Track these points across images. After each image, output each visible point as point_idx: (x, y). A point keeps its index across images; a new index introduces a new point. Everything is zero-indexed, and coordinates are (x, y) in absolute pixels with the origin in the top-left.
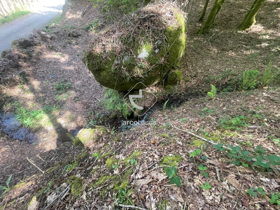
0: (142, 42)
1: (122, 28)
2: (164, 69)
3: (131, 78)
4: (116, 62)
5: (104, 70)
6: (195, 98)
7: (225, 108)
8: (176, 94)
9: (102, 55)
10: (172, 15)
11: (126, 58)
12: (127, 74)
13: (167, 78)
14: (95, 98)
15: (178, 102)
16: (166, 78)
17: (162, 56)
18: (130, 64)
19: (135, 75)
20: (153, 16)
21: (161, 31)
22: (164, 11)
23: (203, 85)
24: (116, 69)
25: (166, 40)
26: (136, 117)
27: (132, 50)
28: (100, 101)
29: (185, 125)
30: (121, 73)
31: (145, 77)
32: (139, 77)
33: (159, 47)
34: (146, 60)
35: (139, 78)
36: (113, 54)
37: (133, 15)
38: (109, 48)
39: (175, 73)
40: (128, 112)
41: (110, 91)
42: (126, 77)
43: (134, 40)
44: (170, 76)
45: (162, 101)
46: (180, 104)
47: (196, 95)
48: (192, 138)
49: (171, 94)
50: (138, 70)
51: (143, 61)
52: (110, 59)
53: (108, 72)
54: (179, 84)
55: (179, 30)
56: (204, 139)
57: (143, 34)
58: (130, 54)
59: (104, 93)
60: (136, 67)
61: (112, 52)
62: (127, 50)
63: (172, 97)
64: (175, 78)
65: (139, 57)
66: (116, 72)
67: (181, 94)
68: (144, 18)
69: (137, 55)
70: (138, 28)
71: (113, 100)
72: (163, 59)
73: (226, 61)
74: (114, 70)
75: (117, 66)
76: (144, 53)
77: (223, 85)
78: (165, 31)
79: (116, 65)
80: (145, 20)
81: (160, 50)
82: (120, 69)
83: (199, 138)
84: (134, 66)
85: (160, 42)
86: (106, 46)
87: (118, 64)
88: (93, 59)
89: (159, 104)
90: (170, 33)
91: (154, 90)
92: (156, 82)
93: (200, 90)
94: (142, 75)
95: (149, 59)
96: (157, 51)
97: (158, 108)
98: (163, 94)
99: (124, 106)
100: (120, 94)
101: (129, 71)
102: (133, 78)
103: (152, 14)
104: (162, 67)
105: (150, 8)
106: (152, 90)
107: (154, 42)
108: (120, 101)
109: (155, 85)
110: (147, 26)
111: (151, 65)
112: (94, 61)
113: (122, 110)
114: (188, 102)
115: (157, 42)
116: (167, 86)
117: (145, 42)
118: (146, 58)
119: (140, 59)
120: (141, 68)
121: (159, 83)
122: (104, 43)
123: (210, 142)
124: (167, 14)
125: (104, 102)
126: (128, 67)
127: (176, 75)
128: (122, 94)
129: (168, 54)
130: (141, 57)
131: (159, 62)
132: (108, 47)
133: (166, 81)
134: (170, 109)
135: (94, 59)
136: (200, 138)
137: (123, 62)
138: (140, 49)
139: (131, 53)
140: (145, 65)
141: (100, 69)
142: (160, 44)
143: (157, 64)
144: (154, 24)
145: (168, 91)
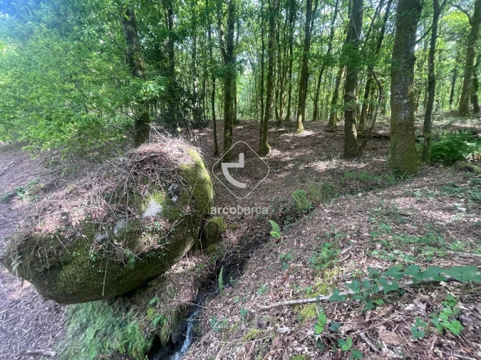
0: (147, 192)
1: (104, 179)
2: (194, 222)
3: (139, 256)
4: (99, 237)
5: (66, 263)
6: (257, 249)
7: (302, 245)
8: (228, 255)
9: (61, 234)
10: (182, 152)
11: (120, 225)
12: (128, 252)
13: (204, 235)
14: (37, 351)
15: (236, 267)
16: (202, 235)
17: (185, 203)
18: (131, 232)
19: (145, 249)
20: (156, 156)
21: (173, 172)
22: (169, 149)
23: (258, 227)
24: (101, 250)
25: (183, 181)
26: (167, 344)
27: (131, 208)
28: (53, 354)
29: (270, 297)
30: (113, 256)
31: (166, 246)
32: (154, 250)
33: (176, 193)
34: (159, 216)
35: (154, 253)
36: (91, 226)
37: (121, 159)
38: (78, 216)
39: (213, 223)
40: (143, 340)
41: (85, 309)
42: (126, 260)
43: (131, 192)
44: (207, 230)
45: (209, 278)
46: (241, 269)
47: (257, 244)
48: (296, 310)
49: (221, 259)
50: (150, 238)
51: (155, 220)
52: (84, 236)
53: (80, 265)
54: (226, 237)
55: (197, 166)
56: (311, 300)
57: (145, 181)
58: (127, 216)
59: (66, 324)
60: (144, 233)
61: (87, 222)
62: (121, 210)
63: (223, 263)
64: (217, 230)
65: (146, 215)
66: (101, 256)
67: (236, 252)
68: (143, 161)
69: (141, 213)
70: (135, 174)
71: (97, 331)
72: (188, 208)
73: (267, 189)
74: (95, 255)
75: (102, 244)
76: (153, 206)
77: (280, 217)
78: (179, 170)
79: (99, 243)
80: (143, 162)
81: (179, 196)
82: (110, 247)
83: (304, 303)
84: (139, 233)
85: (177, 186)
86: (72, 215)
87: (103, 240)
88: (37, 248)
89: (207, 285)
90: (186, 172)
91: (189, 264)
92: (188, 248)
93: (258, 235)
94: (159, 244)
95: (164, 215)
96: (174, 199)
97: (207, 296)
98: (207, 264)
99: (129, 331)
100: (113, 307)
101: (131, 245)
102: (142, 255)
103: (152, 155)
104: (190, 221)
105: (147, 148)
106: (185, 265)
107: (166, 188)
108: (117, 322)
109: (188, 253)
110: (149, 169)
111: (171, 221)
112: (40, 251)
113: (126, 345)
114: (251, 260)
115: (171, 187)
116: (209, 248)
117: (150, 191)
118: (158, 214)
119: (148, 219)
120: (153, 232)
121: (193, 248)
122: (66, 210)
123: (321, 299)
124: (174, 152)
125: (67, 352)
126: (126, 239)
127: (217, 225)
128: (119, 304)
129: (193, 198)
130: (149, 215)
131: (182, 214)
132: (76, 214)
133: (204, 240)
134: (230, 285)
135: (40, 248)
136: (305, 301)
137: (115, 232)
138: (144, 202)
139: (129, 213)
140: (161, 224)
141: (57, 264)
142: (177, 188)
143: (181, 218)
144: (159, 164)
145: (214, 255)
